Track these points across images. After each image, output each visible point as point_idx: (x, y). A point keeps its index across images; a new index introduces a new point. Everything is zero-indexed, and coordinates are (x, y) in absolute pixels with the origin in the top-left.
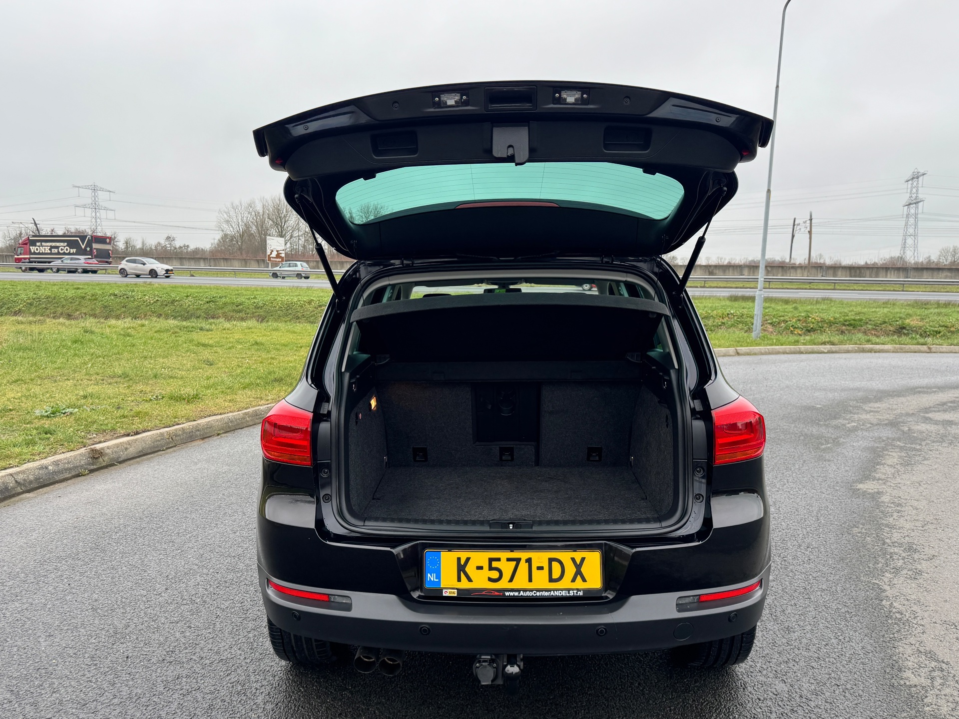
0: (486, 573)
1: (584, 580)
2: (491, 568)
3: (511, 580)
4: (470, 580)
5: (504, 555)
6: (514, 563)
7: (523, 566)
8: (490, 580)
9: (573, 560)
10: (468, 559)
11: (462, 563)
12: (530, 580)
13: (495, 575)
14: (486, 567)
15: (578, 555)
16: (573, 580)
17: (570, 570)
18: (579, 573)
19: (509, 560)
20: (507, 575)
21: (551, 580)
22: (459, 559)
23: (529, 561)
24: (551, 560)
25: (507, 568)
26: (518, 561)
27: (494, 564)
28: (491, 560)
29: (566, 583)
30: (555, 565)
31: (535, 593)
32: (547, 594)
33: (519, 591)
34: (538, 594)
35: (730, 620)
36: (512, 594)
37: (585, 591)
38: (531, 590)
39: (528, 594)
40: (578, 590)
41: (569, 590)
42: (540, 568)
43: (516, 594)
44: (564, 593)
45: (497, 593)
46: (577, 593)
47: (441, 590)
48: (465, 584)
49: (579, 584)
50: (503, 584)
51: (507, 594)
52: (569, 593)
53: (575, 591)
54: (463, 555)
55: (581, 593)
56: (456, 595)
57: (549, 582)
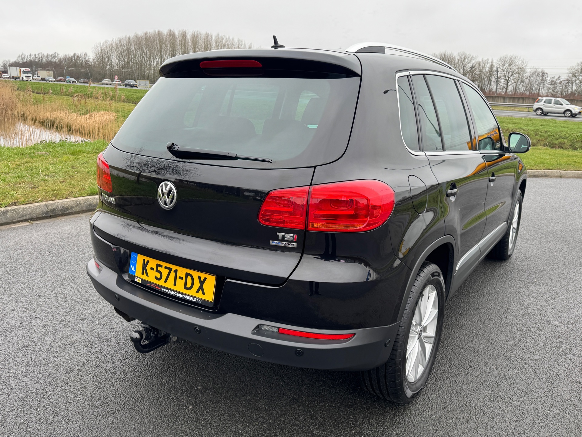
0: (155, 273)
1: (203, 293)
2: (157, 271)
3: (166, 281)
4: (147, 275)
5: (164, 264)
6: (168, 271)
7: (173, 274)
8: (156, 277)
9: (199, 277)
10: (148, 262)
11: (145, 263)
12: (175, 284)
13: (158, 276)
14: (155, 269)
15: (203, 276)
16: (198, 292)
17: (197, 284)
18: (201, 288)
19: (166, 268)
20: (164, 277)
21: (185, 288)
22: (144, 260)
23: (176, 271)
24: (187, 274)
25: (165, 272)
27: (159, 269)
28: (158, 266)
29: (193, 292)
30: (189, 278)
31: (176, 294)
32: (182, 296)
33: (168, 289)
34: (178, 295)
36: (165, 290)
37: (203, 301)
38: (174, 291)
39: (172, 293)
40: (199, 299)
41: (194, 297)
42: (181, 278)
43: (167, 291)
44: (191, 299)
45: (158, 288)
46: (198, 301)
47: (135, 277)
48: (144, 277)
49: (200, 295)
50: (161, 283)
51: (163, 289)
52: (194, 299)
53: (197, 299)
54: (147, 259)
55: (200, 302)
56: (140, 282)
57: (184, 288)
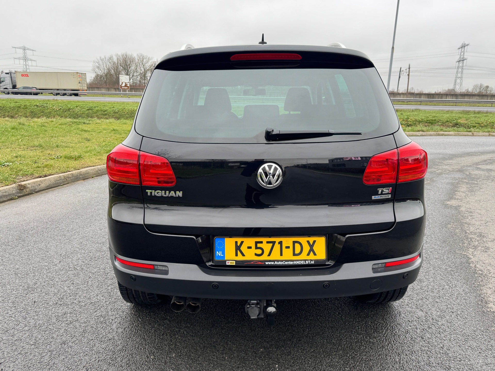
0: (254, 251)
1: (315, 254)
2: (257, 248)
3: (269, 255)
4: (243, 255)
5: (264, 240)
6: (271, 244)
7: (277, 246)
8: (256, 255)
9: (308, 242)
10: (242, 242)
11: (239, 244)
12: (281, 255)
13: (259, 252)
14: (253, 247)
15: (311, 239)
16: (308, 254)
17: (306, 248)
18: (312, 250)
19: (268, 242)
20: (267, 252)
21: (294, 254)
22: (236, 242)
23: (281, 243)
24: (294, 242)
25: (267, 247)
26: (274, 243)
27: (259, 245)
28: (257, 243)
29: (304, 256)
30: (297, 246)
31: (284, 263)
32: (291, 263)
33: (274, 261)
34: (286, 263)
35: (403, 278)
36: (270, 263)
37: (315, 261)
38: (282, 261)
39: (280, 263)
40: (311, 260)
41: (305, 260)
42: (288, 247)
43: (273, 263)
44: (302, 263)
45: (260, 263)
46: (310, 262)
47: (225, 261)
48: (240, 258)
49: (312, 257)
50: (264, 257)
51: (267, 263)
52: (305, 262)
53: (309, 261)
54: (239, 240)
55: (313, 262)
56: (234, 264)
57: (293, 256)
